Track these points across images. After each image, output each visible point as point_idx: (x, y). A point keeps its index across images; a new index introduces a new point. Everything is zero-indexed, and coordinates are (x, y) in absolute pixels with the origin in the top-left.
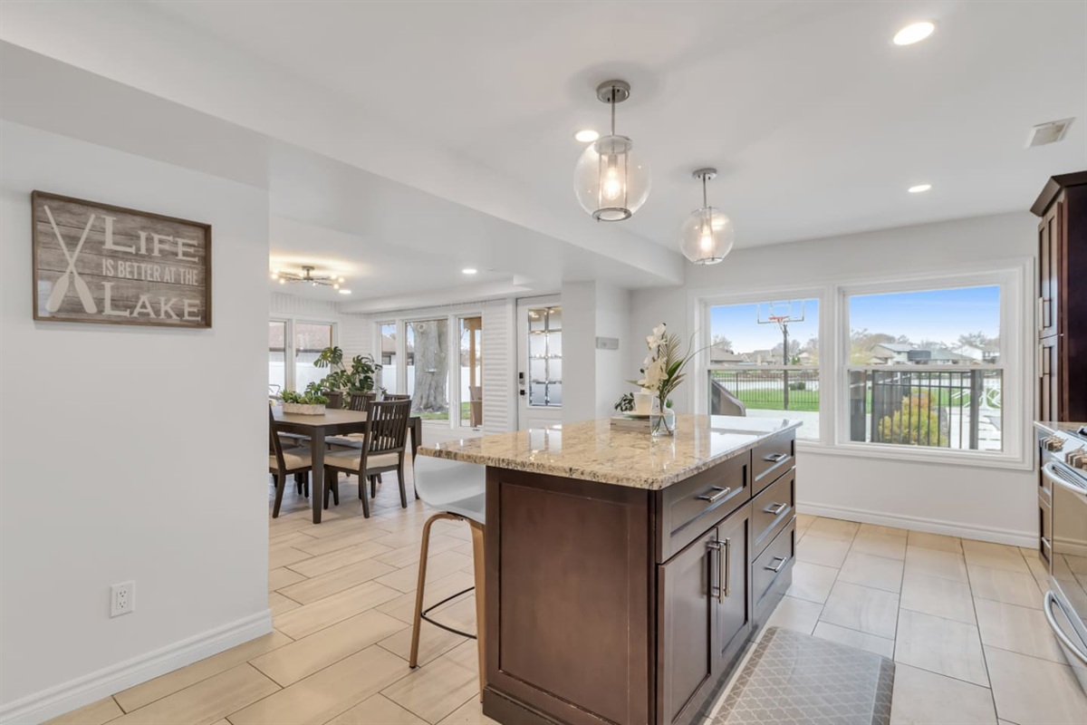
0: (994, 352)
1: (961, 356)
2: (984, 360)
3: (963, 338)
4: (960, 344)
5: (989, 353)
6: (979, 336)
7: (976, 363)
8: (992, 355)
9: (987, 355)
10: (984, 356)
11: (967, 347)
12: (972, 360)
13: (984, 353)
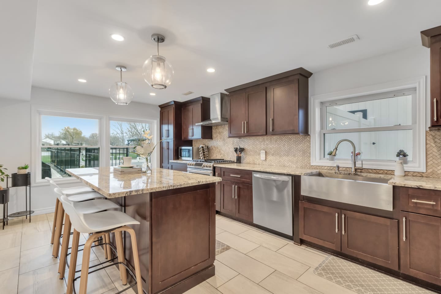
0: (58, 141)
1: (46, 142)
2: (54, 144)
3: (46, 135)
4: (45, 137)
5: (56, 141)
6: (52, 135)
7: (51, 145)
8: (57, 142)
9: (55, 142)
10: (54, 143)
11: (48, 139)
12: (50, 145)
13: (54, 142)
